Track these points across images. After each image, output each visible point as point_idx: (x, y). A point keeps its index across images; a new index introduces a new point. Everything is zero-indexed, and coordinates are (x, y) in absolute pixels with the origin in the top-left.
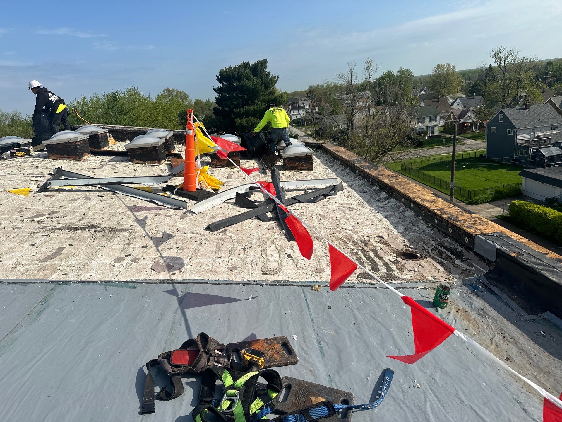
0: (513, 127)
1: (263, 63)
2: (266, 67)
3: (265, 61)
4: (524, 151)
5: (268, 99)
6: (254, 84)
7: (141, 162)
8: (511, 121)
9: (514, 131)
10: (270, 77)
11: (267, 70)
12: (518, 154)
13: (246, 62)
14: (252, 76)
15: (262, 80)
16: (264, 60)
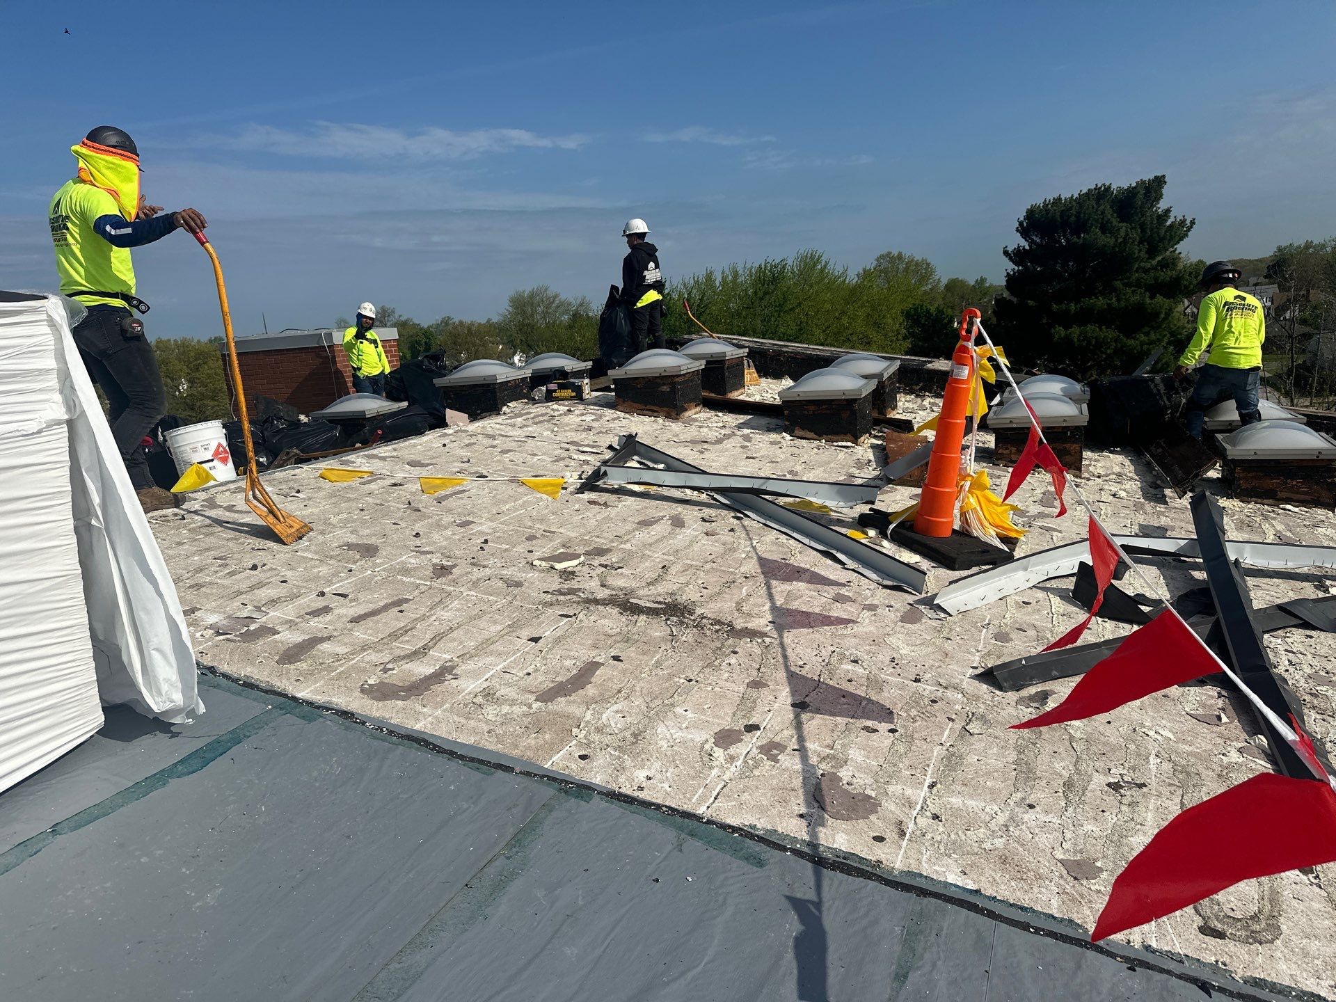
1: (1154, 187)
2: (1159, 197)
3: (1159, 181)
5: (1156, 279)
6: (1121, 240)
7: (812, 435)
10: (1169, 223)
11: (1162, 205)
13: (1104, 185)
14: (1115, 222)
15: (1143, 231)
16: (1156, 178)
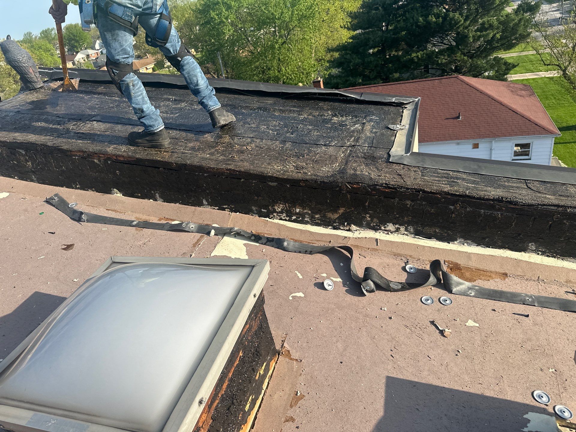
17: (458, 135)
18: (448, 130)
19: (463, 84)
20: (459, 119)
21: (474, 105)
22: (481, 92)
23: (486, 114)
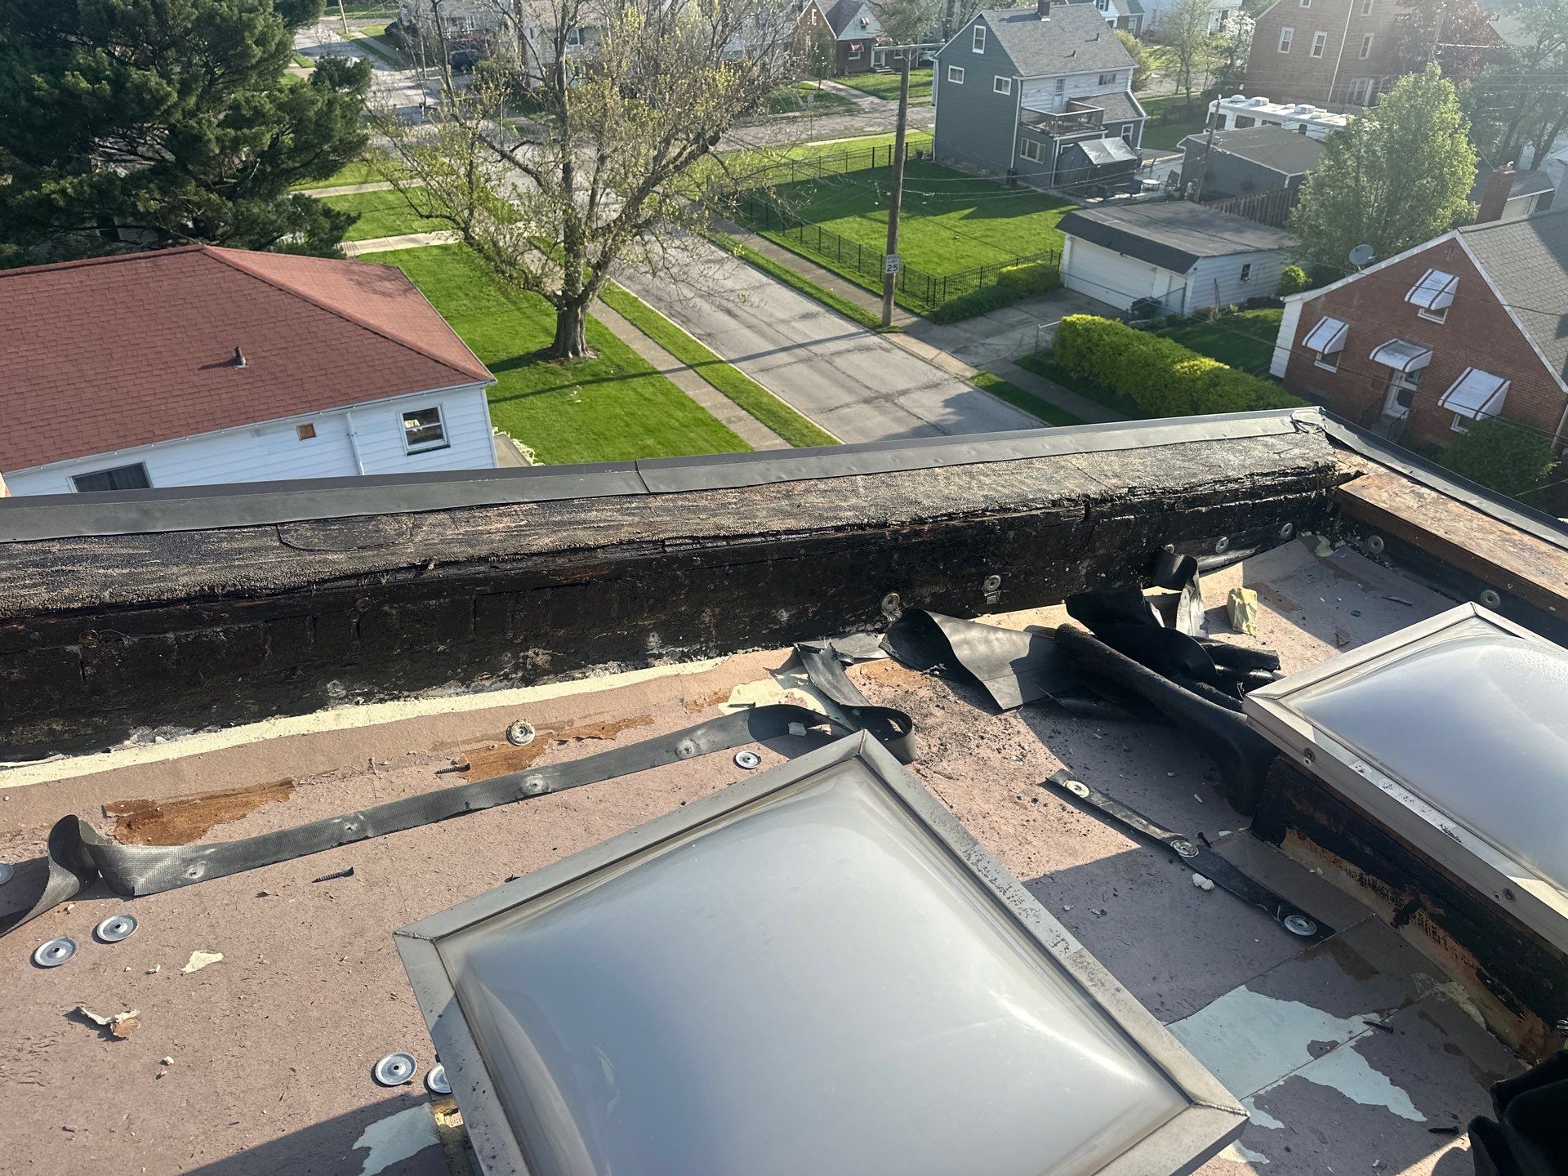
0: (1012, 70)
4: (1039, 144)
8: (1008, 51)
9: (1015, 82)
12: (1023, 154)
17: (251, 409)
18: (217, 398)
19: (224, 268)
20: (241, 364)
21: (272, 325)
22: (281, 289)
23: (310, 346)
